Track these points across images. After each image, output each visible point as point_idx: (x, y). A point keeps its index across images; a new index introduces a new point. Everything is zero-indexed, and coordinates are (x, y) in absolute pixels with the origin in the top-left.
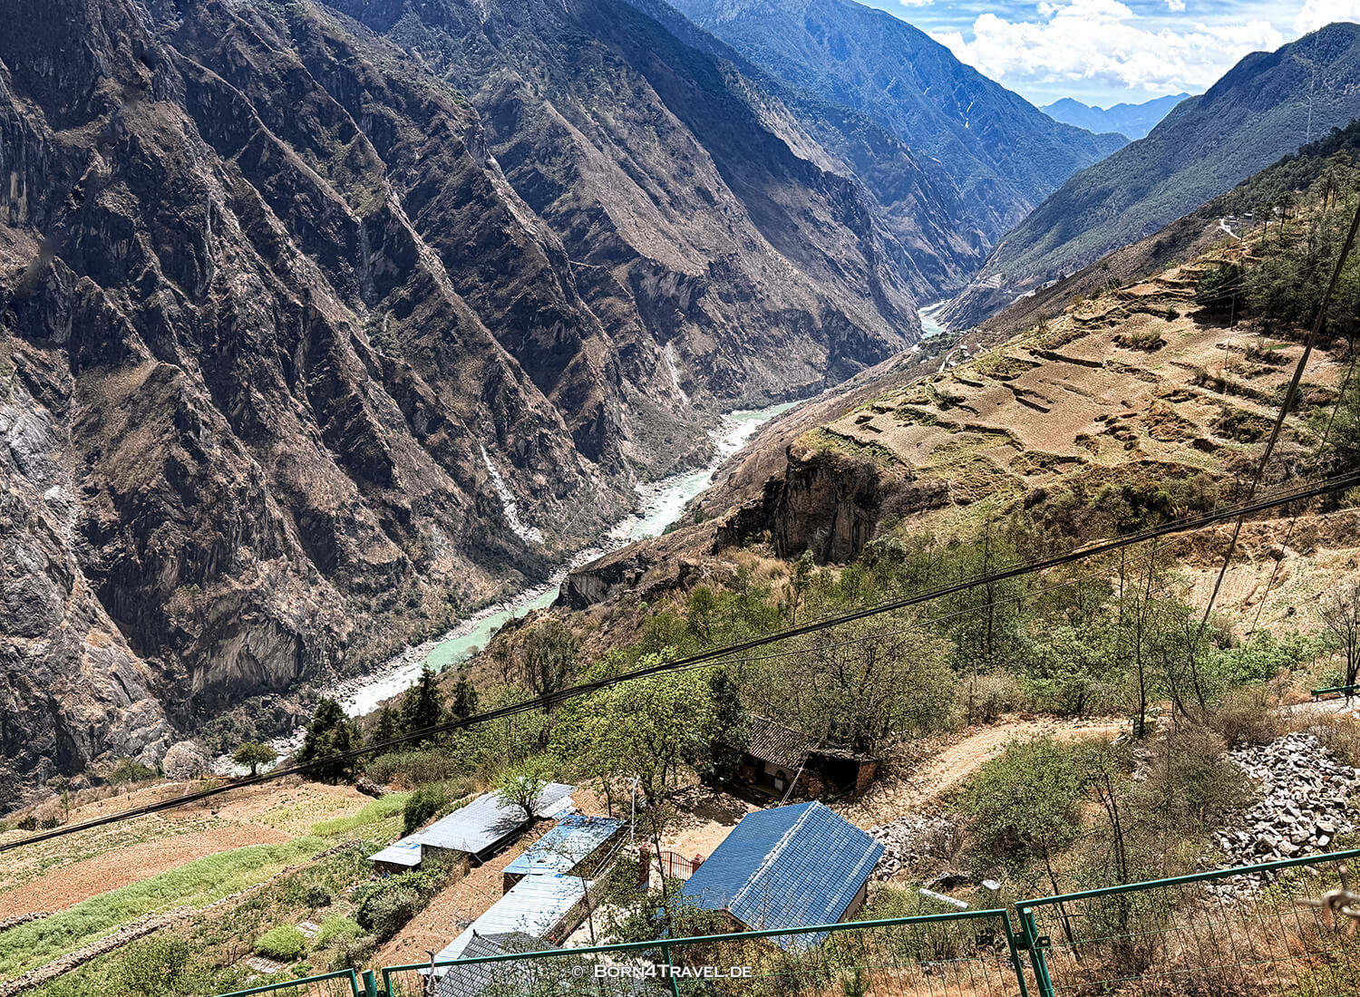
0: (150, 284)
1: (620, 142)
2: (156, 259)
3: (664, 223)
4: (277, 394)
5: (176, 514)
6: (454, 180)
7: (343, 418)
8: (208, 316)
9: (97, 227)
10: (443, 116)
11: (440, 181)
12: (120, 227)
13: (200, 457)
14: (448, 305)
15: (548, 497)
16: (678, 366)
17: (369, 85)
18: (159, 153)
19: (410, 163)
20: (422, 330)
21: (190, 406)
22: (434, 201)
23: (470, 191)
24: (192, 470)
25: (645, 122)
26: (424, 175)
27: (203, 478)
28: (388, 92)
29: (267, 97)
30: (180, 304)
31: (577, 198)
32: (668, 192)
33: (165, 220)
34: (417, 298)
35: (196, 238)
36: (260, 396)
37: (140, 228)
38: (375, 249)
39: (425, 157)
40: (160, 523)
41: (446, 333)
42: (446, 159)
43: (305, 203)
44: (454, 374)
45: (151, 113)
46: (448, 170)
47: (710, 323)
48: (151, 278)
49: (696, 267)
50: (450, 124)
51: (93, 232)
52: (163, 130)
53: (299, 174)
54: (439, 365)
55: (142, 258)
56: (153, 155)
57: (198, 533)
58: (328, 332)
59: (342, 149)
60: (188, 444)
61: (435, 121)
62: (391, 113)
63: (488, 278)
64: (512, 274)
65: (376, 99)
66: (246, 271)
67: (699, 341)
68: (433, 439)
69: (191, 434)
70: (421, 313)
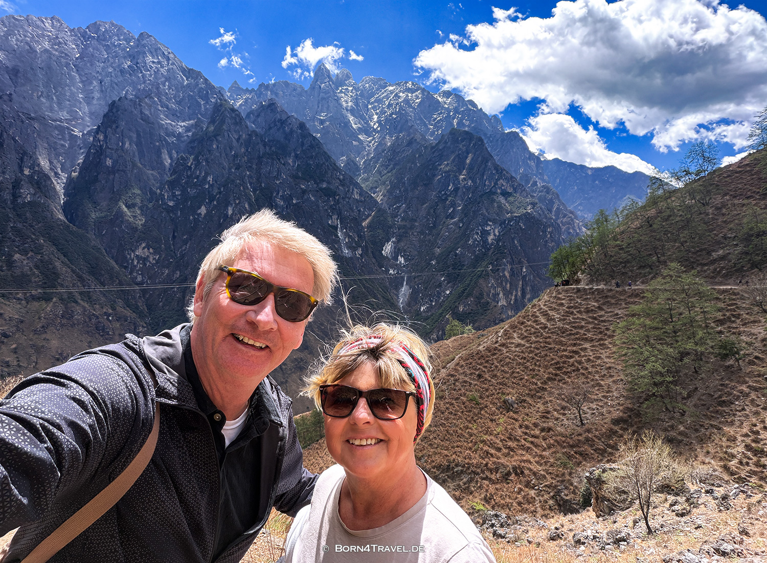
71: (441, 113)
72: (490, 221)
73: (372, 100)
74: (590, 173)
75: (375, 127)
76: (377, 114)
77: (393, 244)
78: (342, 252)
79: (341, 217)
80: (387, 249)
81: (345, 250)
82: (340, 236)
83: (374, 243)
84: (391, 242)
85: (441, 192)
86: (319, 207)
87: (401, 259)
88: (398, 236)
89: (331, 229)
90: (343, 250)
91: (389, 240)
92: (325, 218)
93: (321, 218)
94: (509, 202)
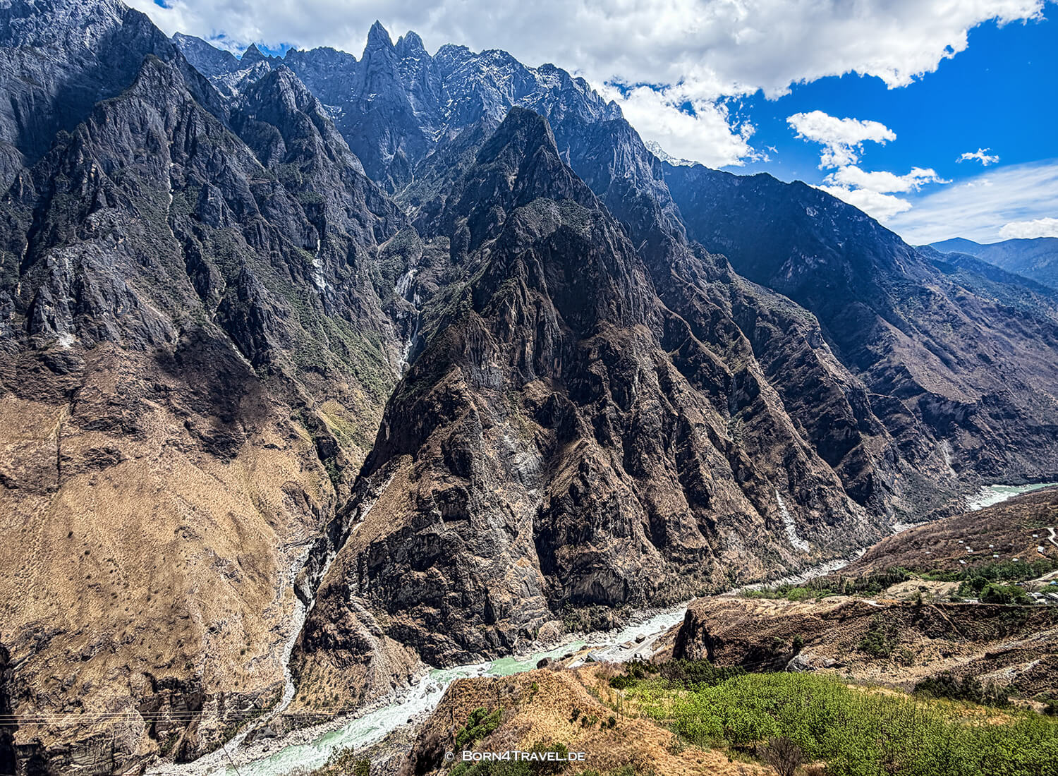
0: (604, 404)
1: (926, 332)
2: (610, 393)
3: (949, 374)
4: (655, 456)
5: (570, 510)
6: (797, 355)
7: (690, 470)
8: (628, 419)
9: (588, 379)
10: (796, 325)
11: (790, 356)
12: (597, 380)
13: (586, 484)
14: (770, 416)
15: (819, 524)
16: (950, 454)
17: (761, 314)
18: (618, 348)
19: (776, 348)
20: (754, 428)
21: (587, 461)
22: (785, 366)
23: (804, 359)
24: (581, 491)
25: (944, 321)
26: (781, 354)
27: (586, 495)
28: (770, 317)
29: (703, 323)
30: (617, 413)
31: (889, 361)
32: (956, 357)
33: (616, 377)
34: (755, 413)
35: (629, 384)
36: (646, 456)
37: (605, 379)
38: (739, 388)
39: (784, 345)
40: (561, 514)
41: (767, 430)
42: (794, 345)
43: (706, 367)
44: (768, 451)
45: (619, 333)
46: (794, 350)
47: (978, 431)
48: (605, 401)
49: (973, 398)
50: (800, 329)
51: (586, 381)
52: (623, 339)
53: (705, 355)
54: (760, 445)
55: (603, 392)
56: (615, 350)
57: (578, 521)
58: (689, 427)
59: (733, 343)
60: (582, 478)
61: (792, 328)
62: (771, 326)
63: (808, 402)
64: (823, 401)
65: (763, 320)
66: (652, 399)
67: (968, 440)
68: (747, 484)
69: (585, 474)
70: (755, 421)
71: (536, 95)
72: (520, 240)
73: (449, 77)
74: (737, 184)
75: (446, 115)
76: (453, 97)
77: (412, 276)
78: (316, 287)
79: (323, 236)
80: (404, 284)
81: (322, 284)
82: (316, 263)
83: (385, 275)
84: (410, 274)
85: (484, 201)
86: (287, 221)
87: (417, 297)
88: (420, 265)
89: (303, 252)
90: (318, 284)
91: (406, 271)
92: (297, 236)
93: (290, 237)
94: (563, 213)
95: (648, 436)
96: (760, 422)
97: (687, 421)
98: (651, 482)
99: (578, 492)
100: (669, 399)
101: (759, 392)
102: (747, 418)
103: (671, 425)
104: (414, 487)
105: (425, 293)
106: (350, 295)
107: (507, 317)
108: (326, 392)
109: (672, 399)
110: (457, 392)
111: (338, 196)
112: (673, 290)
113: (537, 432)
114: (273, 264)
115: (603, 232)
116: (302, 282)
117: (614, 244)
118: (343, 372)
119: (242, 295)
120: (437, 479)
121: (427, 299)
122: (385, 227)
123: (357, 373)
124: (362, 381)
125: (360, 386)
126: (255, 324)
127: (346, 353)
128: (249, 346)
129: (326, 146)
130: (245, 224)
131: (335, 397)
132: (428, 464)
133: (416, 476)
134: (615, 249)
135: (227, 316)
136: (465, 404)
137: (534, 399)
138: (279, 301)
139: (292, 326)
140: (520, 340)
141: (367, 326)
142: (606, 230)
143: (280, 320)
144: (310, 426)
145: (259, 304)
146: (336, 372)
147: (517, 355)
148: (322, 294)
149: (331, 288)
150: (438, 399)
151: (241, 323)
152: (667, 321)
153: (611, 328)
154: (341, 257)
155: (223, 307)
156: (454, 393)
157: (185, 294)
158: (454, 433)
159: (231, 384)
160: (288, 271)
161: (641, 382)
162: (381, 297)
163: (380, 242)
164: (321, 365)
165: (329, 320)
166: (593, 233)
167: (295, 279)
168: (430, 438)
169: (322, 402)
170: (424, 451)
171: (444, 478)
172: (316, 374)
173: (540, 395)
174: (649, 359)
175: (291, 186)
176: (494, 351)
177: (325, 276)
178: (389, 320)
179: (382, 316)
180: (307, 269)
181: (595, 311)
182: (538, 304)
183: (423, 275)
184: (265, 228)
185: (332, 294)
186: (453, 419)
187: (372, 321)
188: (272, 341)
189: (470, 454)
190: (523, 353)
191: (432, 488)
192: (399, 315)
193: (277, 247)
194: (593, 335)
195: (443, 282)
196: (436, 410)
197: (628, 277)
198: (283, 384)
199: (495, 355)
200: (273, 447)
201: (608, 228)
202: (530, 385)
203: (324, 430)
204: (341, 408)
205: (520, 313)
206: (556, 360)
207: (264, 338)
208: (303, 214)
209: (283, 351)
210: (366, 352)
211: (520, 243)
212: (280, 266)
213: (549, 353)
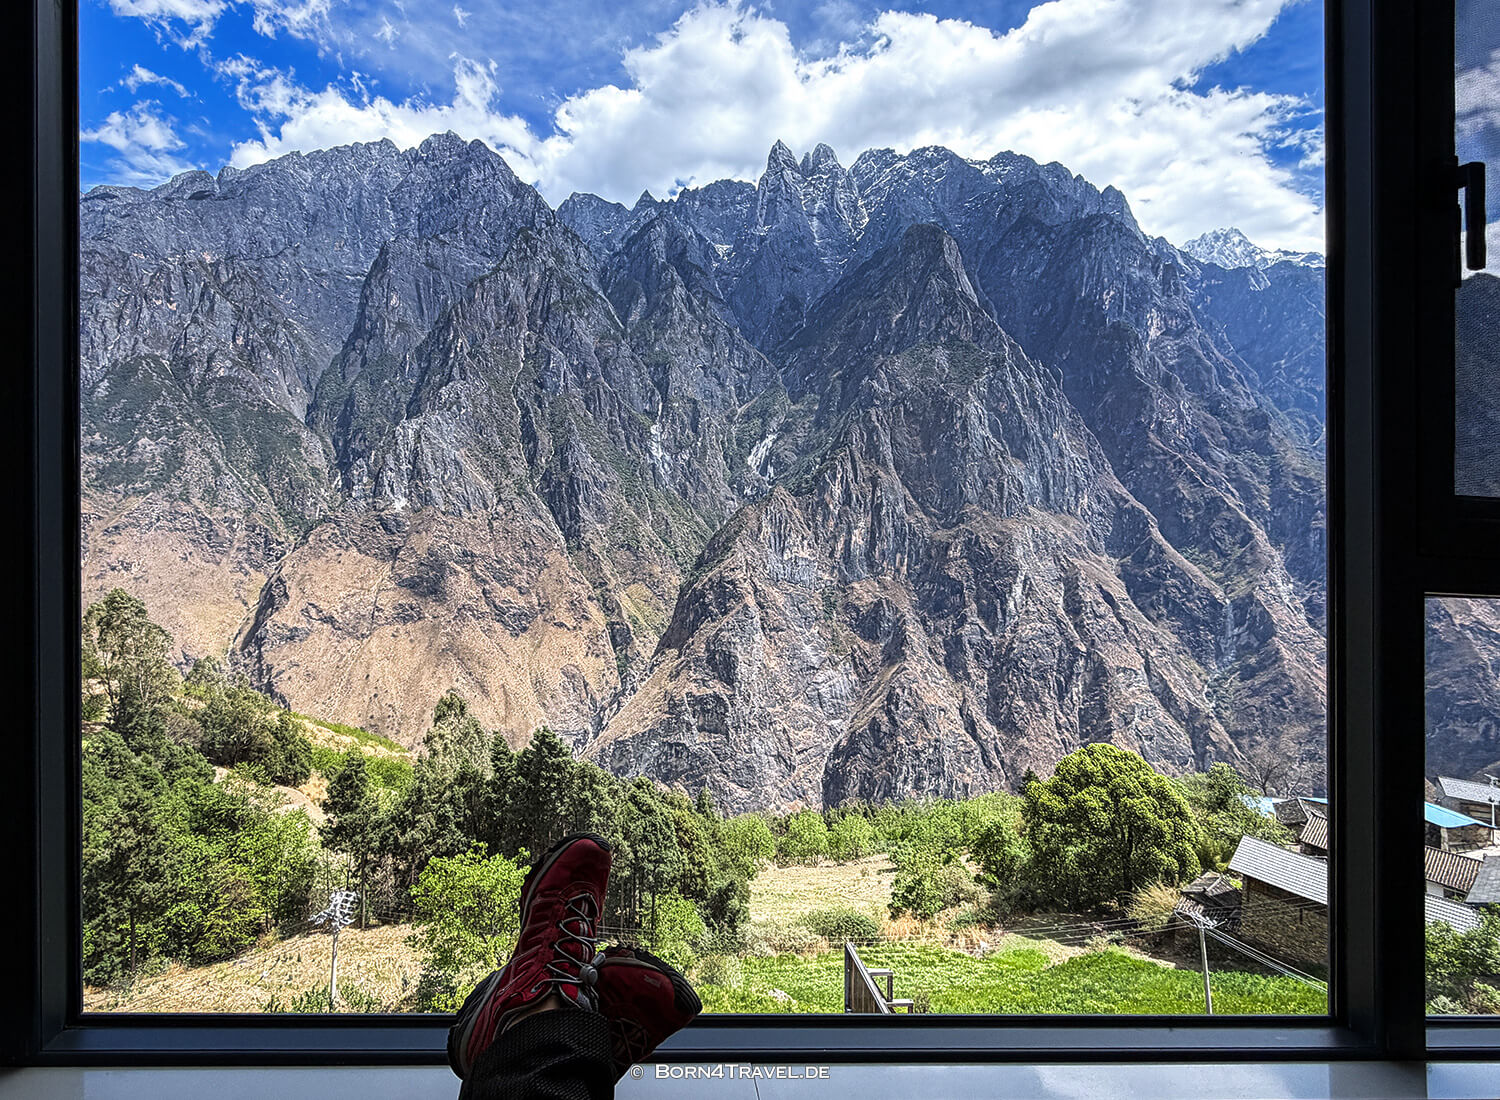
73: (868, 191)
77: (770, 444)
78: (651, 456)
79: (665, 399)
80: (761, 451)
81: (658, 452)
82: (653, 430)
83: (740, 442)
84: (769, 441)
85: (862, 348)
86: (629, 384)
87: (771, 470)
88: (781, 430)
89: (642, 418)
90: (654, 453)
91: (763, 437)
92: (638, 401)
93: (631, 401)
94: (951, 359)
95: (1028, 674)
96: (1267, 683)
97: (1101, 662)
98: (1023, 741)
99: (879, 730)
100: (1076, 625)
101: (1274, 634)
102: (1248, 673)
103: (1072, 663)
104: (670, 686)
105: (780, 465)
106: (689, 466)
107: (827, 497)
108: (634, 573)
109: (1079, 626)
110: (732, 582)
111: (693, 352)
112: (1149, 465)
113: (855, 647)
114: (610, 431)
115: (1005, 383)
116: (637, 450)
117: (1023, 399)
118: (658, 553)
119: (564, 463)
120: (695, 680)
121: (782, 472)
122: (749, 385)
123: (677, 556)
124: (681, 565)
125: (678, 572)
126: (573, 494)
127: (668, 531)
128: (564, 518)
129: (688, 296)
130: (587, 389)
131: (644, 580)
132: (689, 662)
133: (675, 675)
134: (1024, 406)
135: (548, 487)
136: (739, 597)
137: (857, 602)
138: (603, 470)
139: (611, 498)
140: (845, 527)
141: (705, 503)
142: (1011, 380)
143: (599, 492)
144: (607, 609)
145: (579, 475)
146: (652, 554)
147: (840, 546)
148: (654, 465)
149: (668, 458)
150: (711, 588)
151: (560, 493)
152: (1120, 512)
153: (984, 517)
154: (682, 422)
155: (546, 479)
156: (728, 582)
157: (512, 462)
158: (721, 630)
159: (534, 556)
160: (623, 438)
161: (1027, 595)
162: (731, 468)
163: (742, 403)
164: (633, 543)
165: (657, 494)
166: (990, 385)
167: (630, 447)
168: (696, 634)
169: (629, 584)
170: (688, 647)
171: (704, 681)
172: (628, 552)
173: (868, 599)
174: (1051, 564)
175: (641, 345)
176: (803, 538)
177: (662, 444)
178: (734, 497)
179: (725, 490)
180: (644, 436)
181: (961, 492)
182: (874, 481)
183: (781, 442)
184: (605, 392)
185: (669, 465)
186: (724, 614)
187: (712, 496)
188: (586, 514)
189: (735, 657)
190: (848, 543)
191: (686, 690)
192: (748, 491)
193: (616, 413)
194: (955, 525)
195: (802, 452)
196: (707, 600)
197: (1045, 447)
198: (589, 560)
199: (805, 542)
200: (561, 625)
201: (1015, 377)
202: (856, 585)
203: (620, 615)
204: (649, 593)
205: (847, 493)
206: (898, 555)
207: (577, 511)
208: (647, 376)
209: (598, 526)
210: (696, 532)
211: (878, 403)
212: (616, 434)
213: (887, 545)
